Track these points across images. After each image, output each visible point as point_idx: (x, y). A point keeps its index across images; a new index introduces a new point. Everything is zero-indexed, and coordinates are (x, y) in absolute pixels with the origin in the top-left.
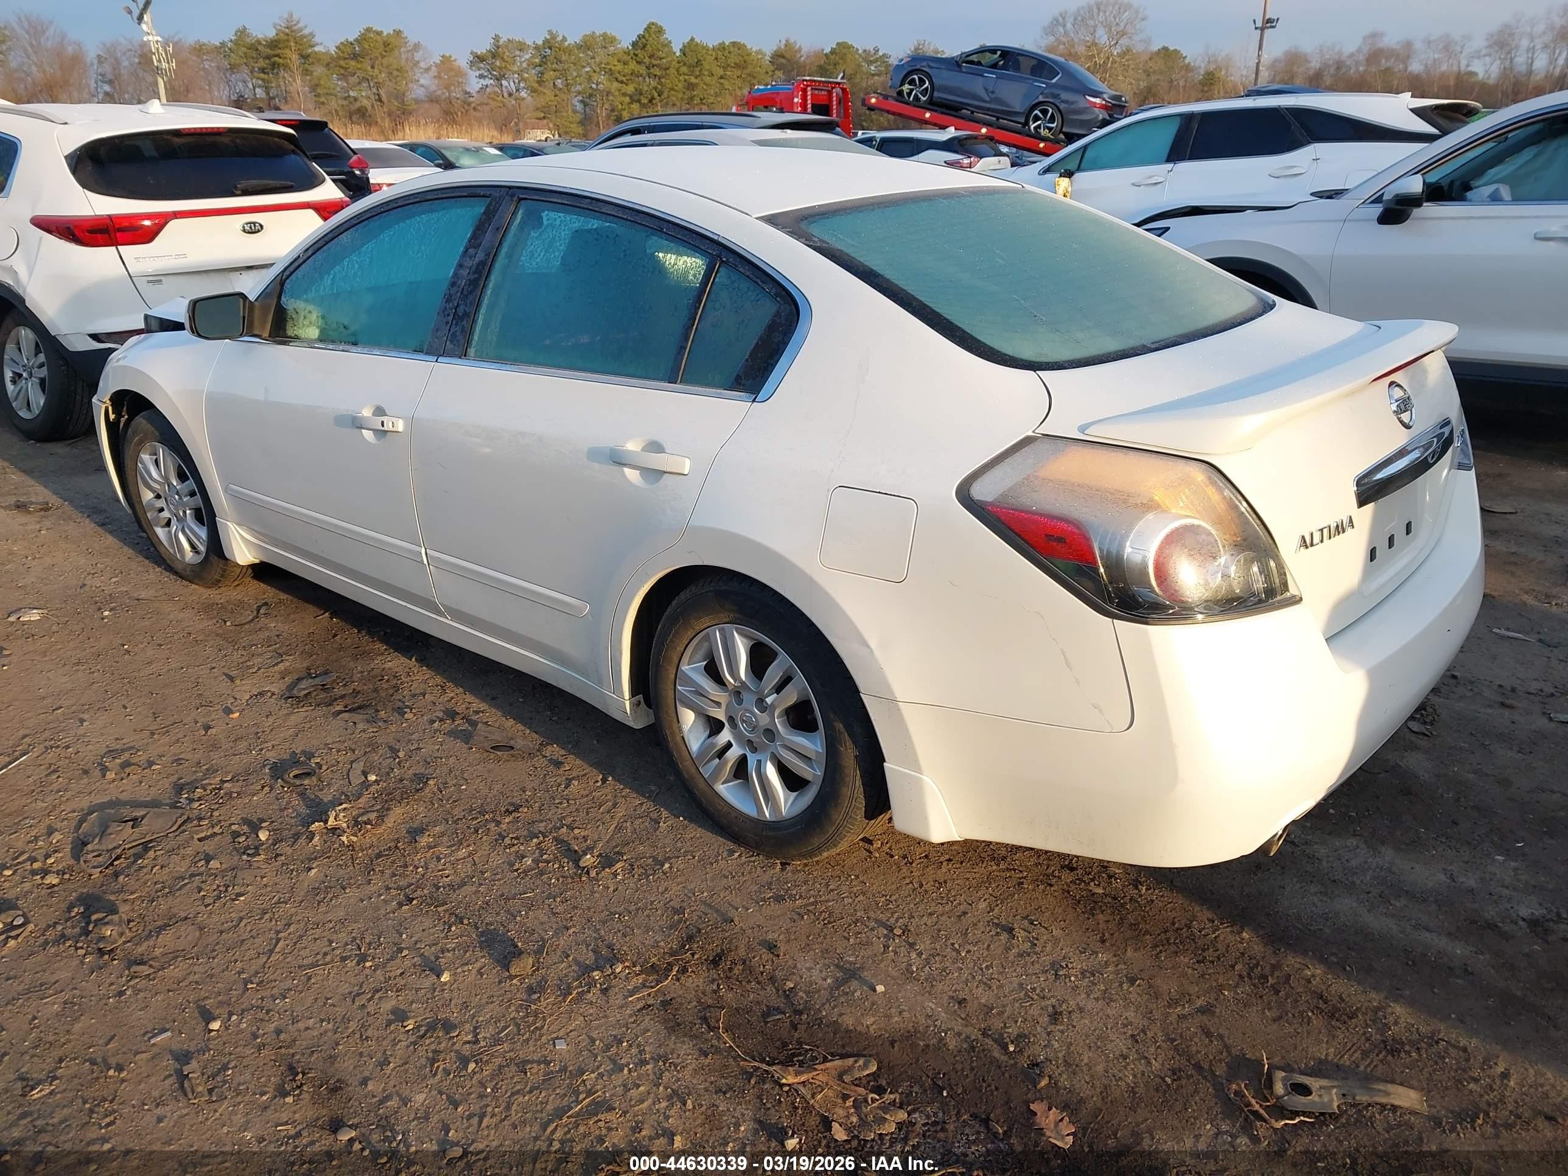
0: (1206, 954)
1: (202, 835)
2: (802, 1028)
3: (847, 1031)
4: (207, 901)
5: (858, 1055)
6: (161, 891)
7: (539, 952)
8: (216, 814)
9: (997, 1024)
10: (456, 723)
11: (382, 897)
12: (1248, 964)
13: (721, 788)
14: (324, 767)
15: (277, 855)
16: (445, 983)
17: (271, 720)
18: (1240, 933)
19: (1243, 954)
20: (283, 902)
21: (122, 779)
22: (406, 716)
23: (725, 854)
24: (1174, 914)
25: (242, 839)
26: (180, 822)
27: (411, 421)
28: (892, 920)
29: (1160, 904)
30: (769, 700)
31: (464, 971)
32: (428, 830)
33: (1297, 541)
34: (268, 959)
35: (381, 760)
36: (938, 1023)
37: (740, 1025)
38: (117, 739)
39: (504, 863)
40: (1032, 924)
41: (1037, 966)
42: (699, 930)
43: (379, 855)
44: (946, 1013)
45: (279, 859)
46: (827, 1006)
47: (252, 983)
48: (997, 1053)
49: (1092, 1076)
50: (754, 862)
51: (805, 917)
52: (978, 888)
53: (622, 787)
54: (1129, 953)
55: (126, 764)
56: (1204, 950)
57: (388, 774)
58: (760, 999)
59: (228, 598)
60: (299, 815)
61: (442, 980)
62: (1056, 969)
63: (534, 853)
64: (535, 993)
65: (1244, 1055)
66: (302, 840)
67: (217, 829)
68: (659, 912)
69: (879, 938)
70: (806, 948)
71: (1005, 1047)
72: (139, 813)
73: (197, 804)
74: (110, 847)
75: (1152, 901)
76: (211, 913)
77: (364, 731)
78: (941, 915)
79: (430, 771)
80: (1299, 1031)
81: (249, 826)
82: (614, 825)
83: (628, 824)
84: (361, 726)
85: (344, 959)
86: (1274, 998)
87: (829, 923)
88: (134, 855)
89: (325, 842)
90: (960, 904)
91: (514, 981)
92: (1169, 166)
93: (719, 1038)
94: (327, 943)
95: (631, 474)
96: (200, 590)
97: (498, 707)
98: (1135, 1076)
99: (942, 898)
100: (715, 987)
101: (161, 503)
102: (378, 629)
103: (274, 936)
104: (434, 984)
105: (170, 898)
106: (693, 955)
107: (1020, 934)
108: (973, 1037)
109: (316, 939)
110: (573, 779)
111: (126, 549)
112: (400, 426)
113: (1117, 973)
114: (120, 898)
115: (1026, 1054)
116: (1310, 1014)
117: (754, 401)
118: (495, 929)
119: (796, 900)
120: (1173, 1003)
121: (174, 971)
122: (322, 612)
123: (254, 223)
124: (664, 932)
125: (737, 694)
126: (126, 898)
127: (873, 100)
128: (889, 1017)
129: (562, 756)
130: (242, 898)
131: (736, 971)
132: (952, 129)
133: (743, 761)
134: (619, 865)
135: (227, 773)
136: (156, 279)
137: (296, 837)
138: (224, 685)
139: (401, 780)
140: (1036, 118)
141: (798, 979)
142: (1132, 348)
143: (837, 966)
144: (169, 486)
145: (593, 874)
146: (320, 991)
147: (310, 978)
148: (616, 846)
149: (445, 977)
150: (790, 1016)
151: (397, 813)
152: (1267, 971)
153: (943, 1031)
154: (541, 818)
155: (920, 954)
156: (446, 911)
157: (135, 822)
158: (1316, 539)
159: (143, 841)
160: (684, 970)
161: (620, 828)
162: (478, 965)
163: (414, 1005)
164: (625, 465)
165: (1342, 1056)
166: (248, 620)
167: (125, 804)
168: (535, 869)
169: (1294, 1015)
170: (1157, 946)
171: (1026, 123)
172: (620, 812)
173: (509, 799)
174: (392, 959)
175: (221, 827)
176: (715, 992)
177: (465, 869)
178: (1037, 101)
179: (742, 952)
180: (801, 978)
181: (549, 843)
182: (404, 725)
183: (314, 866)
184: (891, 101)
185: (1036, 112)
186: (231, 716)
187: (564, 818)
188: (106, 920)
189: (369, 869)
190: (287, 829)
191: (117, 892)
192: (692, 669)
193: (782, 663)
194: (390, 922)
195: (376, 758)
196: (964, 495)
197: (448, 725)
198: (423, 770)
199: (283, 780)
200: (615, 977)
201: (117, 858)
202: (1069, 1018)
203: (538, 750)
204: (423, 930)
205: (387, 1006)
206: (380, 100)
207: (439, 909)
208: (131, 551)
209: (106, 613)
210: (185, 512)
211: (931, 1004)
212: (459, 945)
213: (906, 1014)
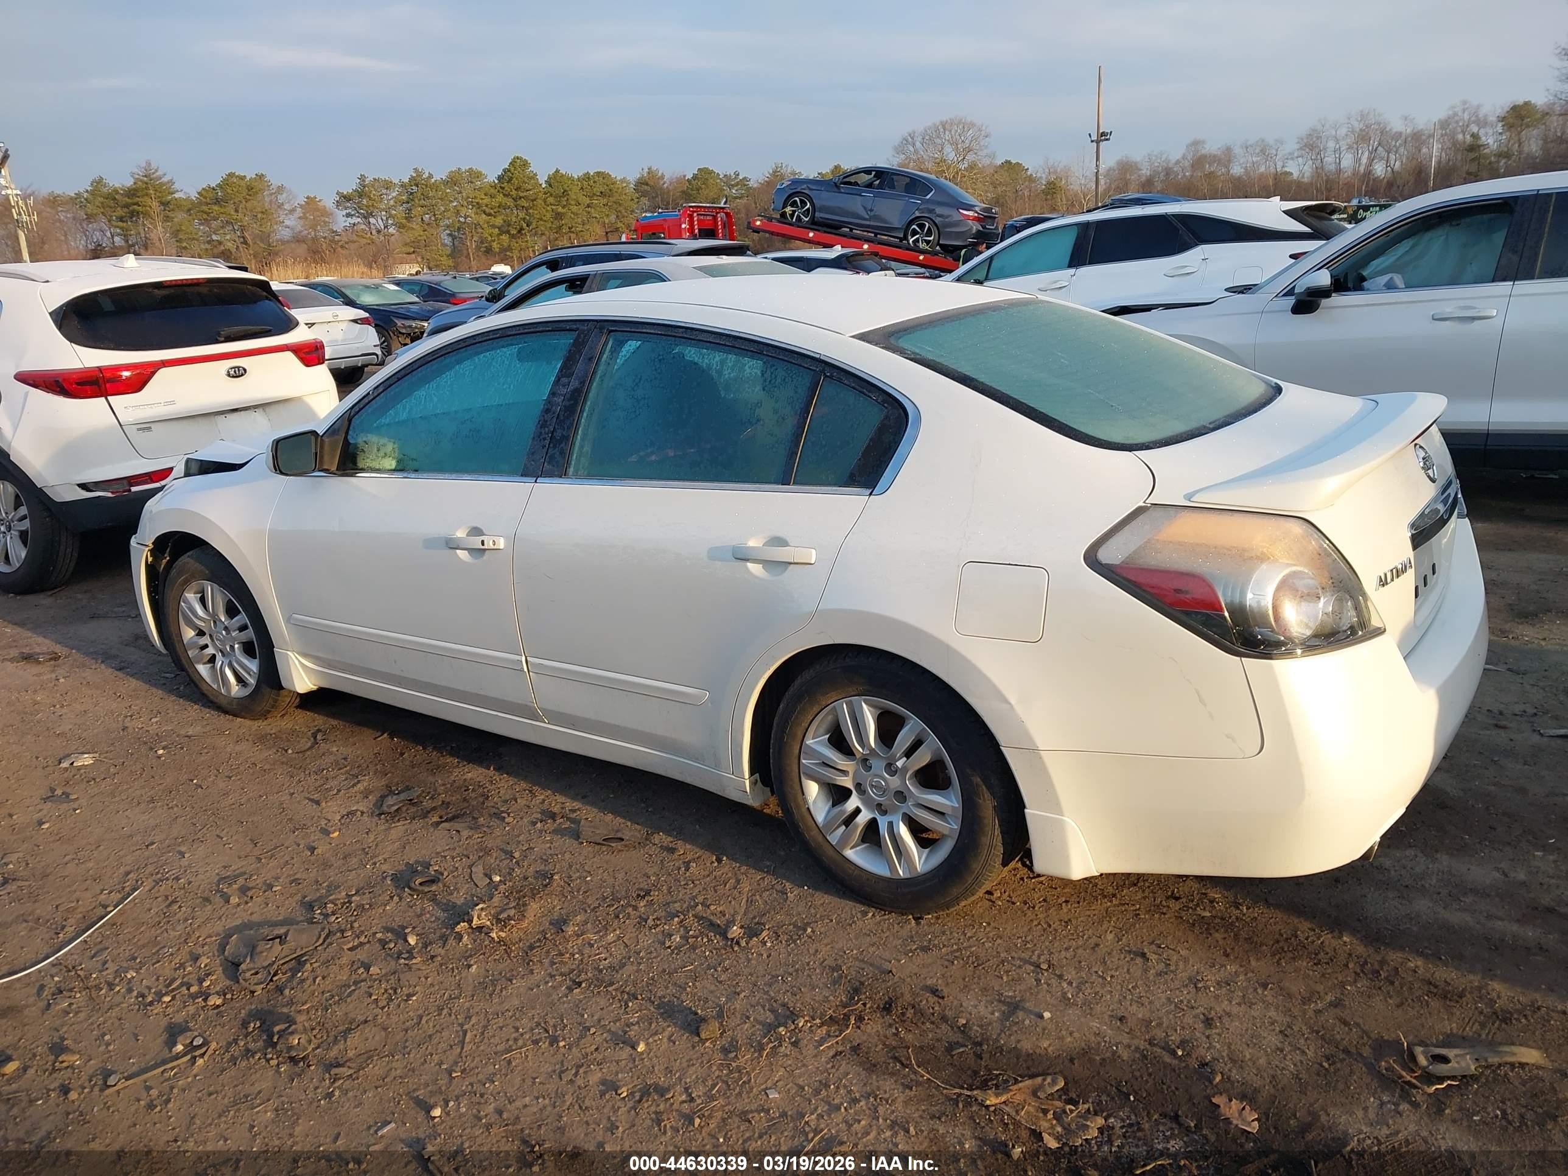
0: (1319, 957)
1: (350, 945)
2: (986, 1056)
3: (1029, 1055)
4: (381, 1004)
5: (1044, 1074)
6: (331, 999)
7: (720, 1015)
8: (356, 925)
9: (1160, 1034)
10: (558, 822)
11: (550, 984)
12: (1359, 963)
13: (850, 853)
14: (446, 874)
15: (433, 957)
16: (642, 1053)
17: (372, 836)
18: (1340, 938)
19: (1350, 955)
20: (455, 998)
21: (247, 903)
22: (506, 820)
23: (859, 915)
24: (1279, 927)
25: (392, 945)
26: (323, 937)
27: (513, 540)
28: (1035, 958)
29: (1264, 920)
30: (899, 764)
31: (656, 1041)
32: (571, 920)
33: (1376, 581)
34: (462, 1048)
35: (497, 862)
36: (1107, 1039)
37: (929, 1060)
38: (225, 867)
39: (653, 942)
40: (1160, 947)
41: (1177, 982)
42: (862, 983)
43: (532, 947)
44: (1112, 1030)
45: (434, 960)
46: (1003, 1035)
47: (456, 1072)
48: (1168, 1059)
49: (1258, 1069)
50: (889, 919)
51: (956, 962)
52: (1101, 923)
53: (738, 865)
54: (1253, 963)
55: (244, 890)
56: (1316, 954)
57: (510, 874)
58: (939, 1036)
59: (278, 729)
60: (438, 919)
61: (639, 1050)
62: (1194, 982)
63: (679, 931)
64: (730, 1052)
65: (1382, 1037)
66: (451, 941)
67: (362, 939)
68: (818, 971)
69: (1029, 974)
70: (966, 988)
71: (1173, 1053)
72: (281, 931)
73: (334, 918)
74: (265, 964)
75: (1256, 918)
76: (389, 1014)
77: (470, 837)
78: (1077, 948)
79: (550, 867)
80: (1422, 1012)
81: (392, 933)
82: (744, 901)
83: (758, 897)
84: (465, 833)
85: (536, 1042)
86: (1391, 988)
87: (979, 965)
88: (290, 969)
89: (475, 941)
90: (1090, 938)
91: (707, 1044)
92: (1072, 271)
93: (915, 1073)
94: (513, 1030)
95: (754, 568)
96: (248, 722)
97: (593, 804)
98: (1295, 1065)
99: (1072, 934)
100: (894, 1031)
101: (205, 640)
102: (443, 744)
103: (459, 1029)
104: (631, 1055)
105: (343, 1005)
106: (864, 1005)
107: (1153, 957)
108: (1142, 1048)
109: (501, 1028)
110: (689, 862)
111: (154, 690)
112: (501, 543)
113: (1249, 980)
114: (292, 1009)
115: (1193, 1056)
116: (1426, 998)
117: (871, 494)
118: (669, 1001)
119: (941, 949)
120: (1306, 1001)
121: (375, 1069)
122: (379, 734)
123: (238, 367)
124: (829, 988)
125: (865, 761)
126: (299, 1009)
127: (758, 223)
128: (1061, 1038)
129: (671, 842)
130: (414, 998)
131: (908, 1015)
132: (838, 247)
133: (873, 825)
134: (764, 934)
135: (350, 888)
136: (146, 427)
137: (444, 939)
138: (312, 808)
139: (526, 878)
140: (914, 233)
141: (968, 1016)
142: (1197, 429)
143: (1000, 1001)
144: (215, 622)
145: (743, 944)
146: (524, 1072)
147: (509, 1062)
148: (755, 917)
149: (641, 1048)
150: (971, 1048)
151: (534, 908)
152: (1377, 967)
153: (1114, 1045)
154: (674, 899)
155: (1070, 983)
156: (616, 990)
157: (282, 939)
158: (1389, 580)
159: (295, 955)
160: (860, 1019)
161: (752, 901)
162: (666, 1034)
163: (620, 1076)
164: (747, 560)
165: (1464, 1029)
166: (307, 747)
167: (260, 925)
168: (686, 945)
169: (1412, 1000)
170: (1275, 955)
171: (905, 238)
172: (746, 887)
173: (637, 886)
174: (581, 1037)
175: (366, 937)
176: (896, 1035)
177: (618, 952)
178: (913, 217)
179: (908, 997)
180: (971, 1014)
181: (690, 919)
182: (507, 829)
183: (472, 962)
184: (775, 222)
185: (914, 226)
186: (331, 836)
187: (696, 897)
188: (290, 1030)
189: (526, 960)
190: (431, 933)
191: (288, 1004)
192: (816, 742)
193: (912, 727)
194: (566, 1005)
195: (492, 861)
196: (1092, 559)
197: (550, 825)
198: (542, 867)
199: (410, 888)
200: (800, 1032)
201: (275, 974)
202: (1221, 1022)
203: (646, 839)
204: (602, 1009)
205: (595, 1077)
206: (245, 243)
207: (610, 989)
208: (161, 692)
209: (161, 752)
210: (232, 647)
211: (1095, 1024)
212: (640, 1018)
213: (1076, 1035)
